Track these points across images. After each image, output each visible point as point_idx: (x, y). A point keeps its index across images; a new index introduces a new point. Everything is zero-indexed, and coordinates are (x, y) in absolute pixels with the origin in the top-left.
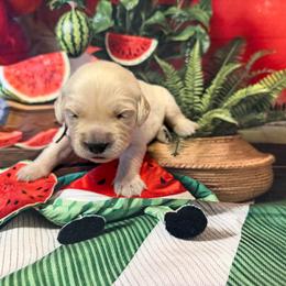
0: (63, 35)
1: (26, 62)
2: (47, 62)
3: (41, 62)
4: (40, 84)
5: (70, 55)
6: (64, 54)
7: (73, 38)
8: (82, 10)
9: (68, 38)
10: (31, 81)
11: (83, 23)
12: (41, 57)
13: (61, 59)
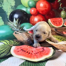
0: (62, 15)
1: (55, 18)
2: (59, 19)
3: (58, 19)
4: (58, 23)
5: (63, 19)
6: (62, 18)
7: (64, 16)
8: (65, 11)
9: (63, 16)
10: (56, 23)
11: (65, 13)
12: (58, 18)
13: (62, 19)
